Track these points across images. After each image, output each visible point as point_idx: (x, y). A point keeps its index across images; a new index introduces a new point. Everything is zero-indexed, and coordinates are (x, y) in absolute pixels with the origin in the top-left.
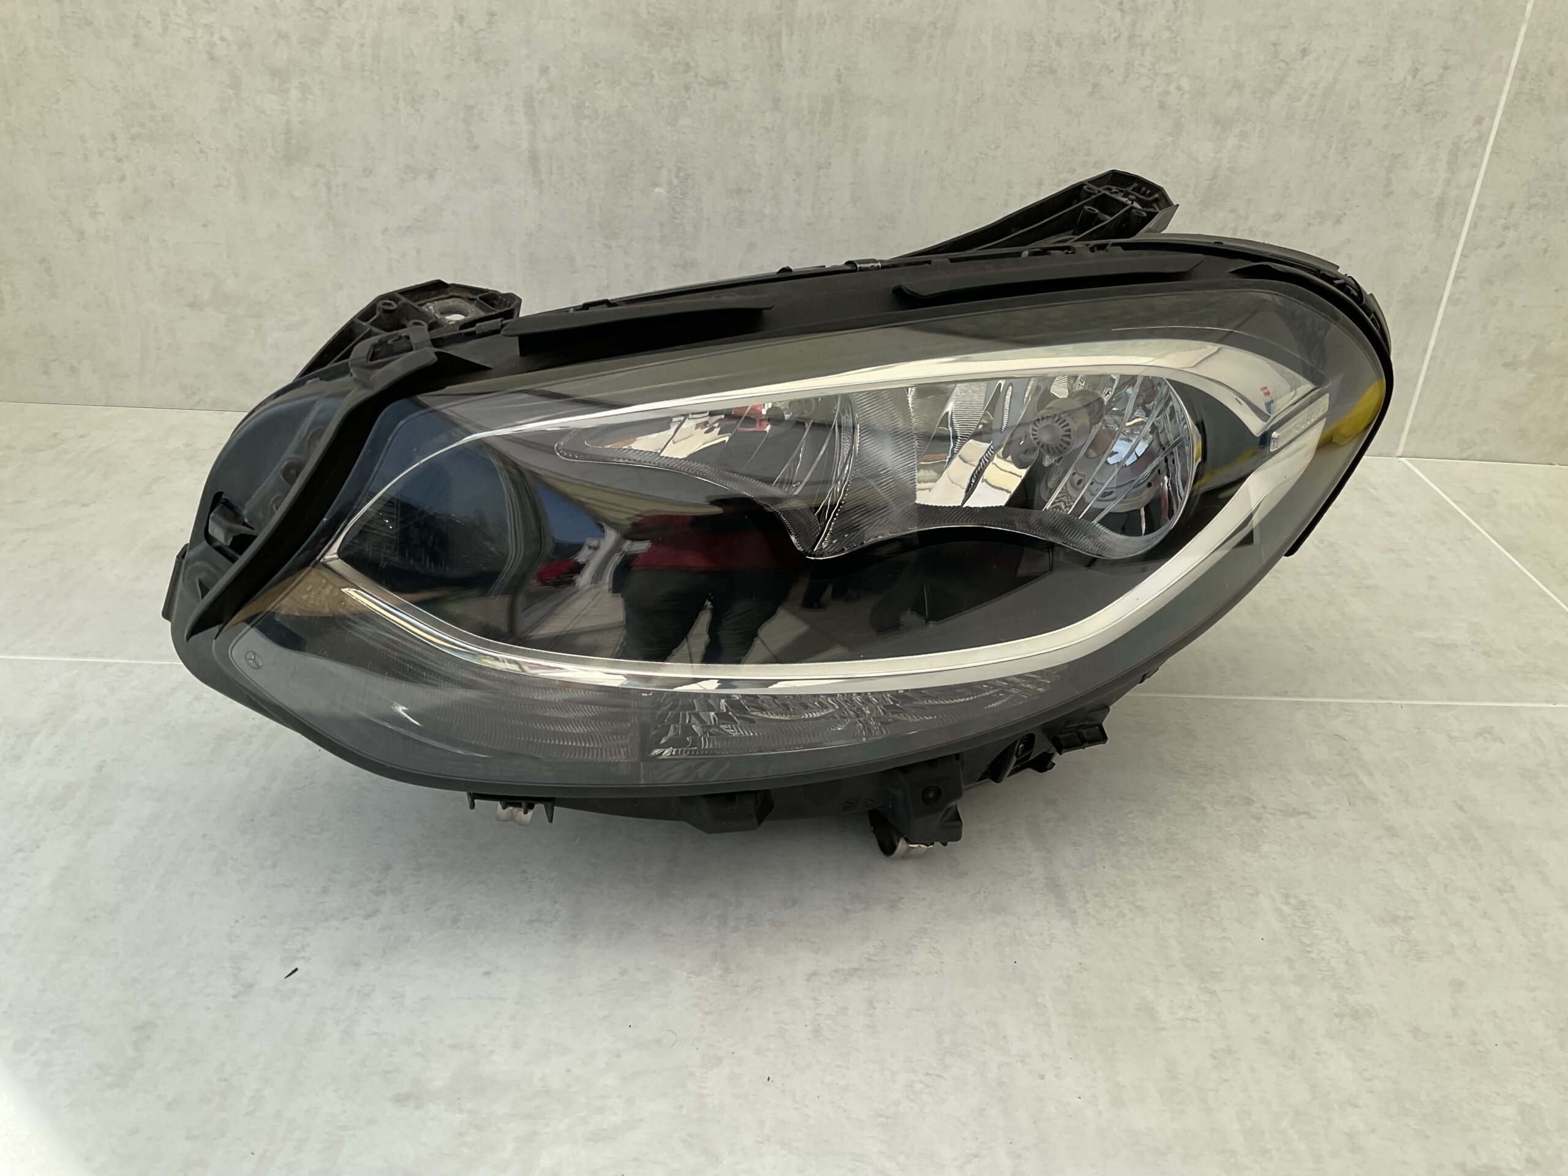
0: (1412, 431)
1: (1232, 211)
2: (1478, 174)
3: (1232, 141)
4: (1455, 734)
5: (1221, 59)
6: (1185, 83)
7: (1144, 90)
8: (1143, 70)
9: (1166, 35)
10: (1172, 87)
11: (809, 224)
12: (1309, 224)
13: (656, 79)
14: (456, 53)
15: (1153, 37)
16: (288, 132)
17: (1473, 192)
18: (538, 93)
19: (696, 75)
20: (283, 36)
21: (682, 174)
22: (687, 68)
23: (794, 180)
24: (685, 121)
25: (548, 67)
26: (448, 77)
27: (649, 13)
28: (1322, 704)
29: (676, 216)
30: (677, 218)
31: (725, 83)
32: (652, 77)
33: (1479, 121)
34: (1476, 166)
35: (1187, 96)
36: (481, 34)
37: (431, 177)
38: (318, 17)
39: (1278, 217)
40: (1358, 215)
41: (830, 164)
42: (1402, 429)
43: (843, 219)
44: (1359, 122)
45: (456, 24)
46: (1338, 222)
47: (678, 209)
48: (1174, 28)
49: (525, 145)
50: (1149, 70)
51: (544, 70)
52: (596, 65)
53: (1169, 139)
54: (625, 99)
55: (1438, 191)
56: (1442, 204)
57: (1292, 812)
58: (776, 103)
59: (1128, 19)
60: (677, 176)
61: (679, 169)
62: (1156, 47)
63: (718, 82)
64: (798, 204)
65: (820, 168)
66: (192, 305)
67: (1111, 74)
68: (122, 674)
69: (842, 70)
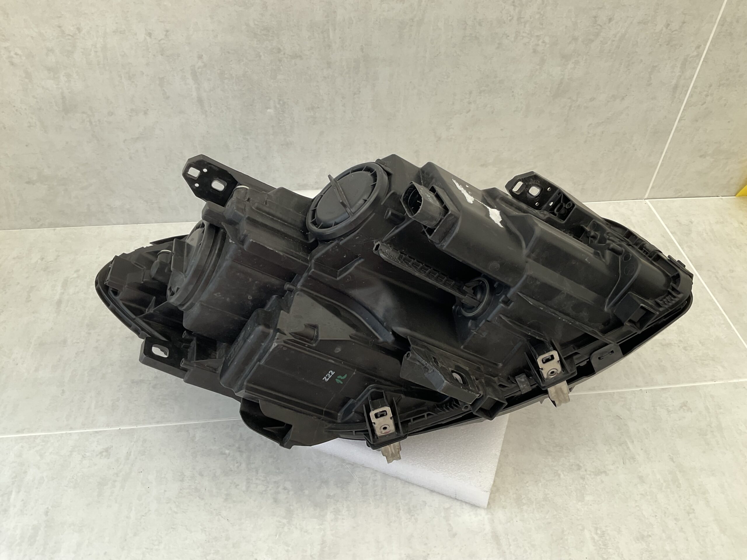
0: (653, 187)
1: (570, 98)
2: (695, 72)
3: (570, 65)
4: (670, 409)
5: (566, 26)
6: (547, 40)
7: (525, 44)
8: (524, 35)
9: (537, 16)
10: (540, 42)
11: (350, 121)
12: (608, 101)
13: (263, 57)
14: (150, 52)
15: (531, 18)
16: (63, 98)
17: (692, 80)
18: (198, 68)
19: (284, 54)
20: (50, 50)
21: (281, 102)
22: (279, 51)
23: (341, 101)
24: (279, 77)
25: (202, 55)
26: (147, 64)
27: (255, 24)
28: (610, 394)
29: (281, 122)
30: (281, 123)
31: (300, 56)
32: (260, 56)
33: (698, 47)
34: (695, 68)
35: (548, 46)
36: (162, 42)
37: (145, 113)
38: (69, 39)
39: (592, 99)
40: (633, 95)
41: (360, 92)
42: (648, 187)
43: (368, 117)
44: (636, 52)
45: (148, 38)
46: (623, 99)
47: (281, 119)
48: (542, 13)
49: (195, 94)
50: (528, 34)
51: (200, 57)
52: (229, 53)
53: (538, 67)
54: (246, 68)
55: (674, 82)
56: (676, 87)
57: (598, 473)
58: (329, 64)
59: (517, 10)
60: (279, 103)
61: (280, 100)
62: (532, 23)
63: (296, 56)
64: (344, 112)
65: (355, 94)
66: (28, 183)
67: (508, 38)
68: (44, 444)
69: (364, 46)
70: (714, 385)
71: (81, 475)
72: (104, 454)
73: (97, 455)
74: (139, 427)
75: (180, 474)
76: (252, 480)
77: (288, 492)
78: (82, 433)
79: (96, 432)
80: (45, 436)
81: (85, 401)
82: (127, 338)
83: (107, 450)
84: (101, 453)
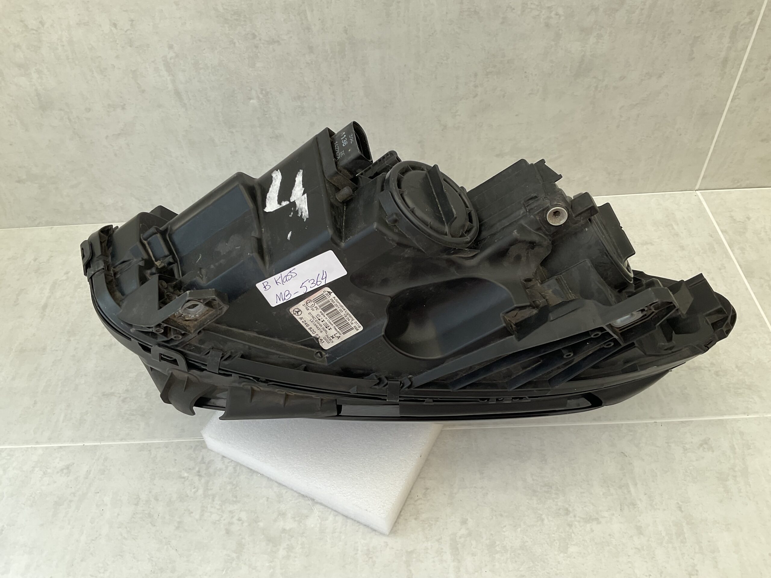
0: (704, 177)
1: (595, 77)
2: (749, 42)
3: (592, 40)
4: (687, 446)
6: (561, 11)
7: (535, 18)
8: (533, 6)
10: (553, 14)
11: (343, 110)
12: (642, 80)
13: (237, 44)
14: (118, 44)
16: (38, 95)
17: (745, 52)
18: (171, 59)
19: (260, 40)
20: (17, 46)
21: (264, 92)
22: (254, 36)
23: (329, 88)
24: (258, 65)
25: (173, 45)
26: (117, 57)
27: (224, 9)
29: (266, 113)
30: (266, 114)
31: (278, 42)
32: (234, 43)
33: (751, 13)
34: (748, 38)
35: (563, 18)
36: (128, 32)
37: (123, 108)
38: (34, 34)
39: (622, 78)
40: (672, 72)
41: (349, 78)
42: (699, 177)
43: (362, 105)
44: (673, 21)
45: (113, 28)
46: (660, 76)
47: (266, 110)
49: (170, 86)
50: (537, 6)
51: (171, 47)
52: (200, 41)
53: (553, 43)
54: (222, 57)
55: (723, 54)
56: (725, 61)
57: (589, 519)
58: (311, 49)
60: (262, 93)
61: (262, 90)
63: (272, 42)
64: (334, 100)
65: (343, 80)
66: (18, 182)
67: (514, 11)
68: (9, 457)
69: (347, 27)
70: (746, 419)
71: (39, 493)
72: (65, 471)
73: (58, 472)
74: (102, 444)
75: (135, 497)
76: (207, 507)
77: (242, 523)
78: (47, 448)
79: (61, 447)
80: (11, 450)
81: (54, 414)
82: (104, 346)
83: (68, 467)
84: (62, 470)
